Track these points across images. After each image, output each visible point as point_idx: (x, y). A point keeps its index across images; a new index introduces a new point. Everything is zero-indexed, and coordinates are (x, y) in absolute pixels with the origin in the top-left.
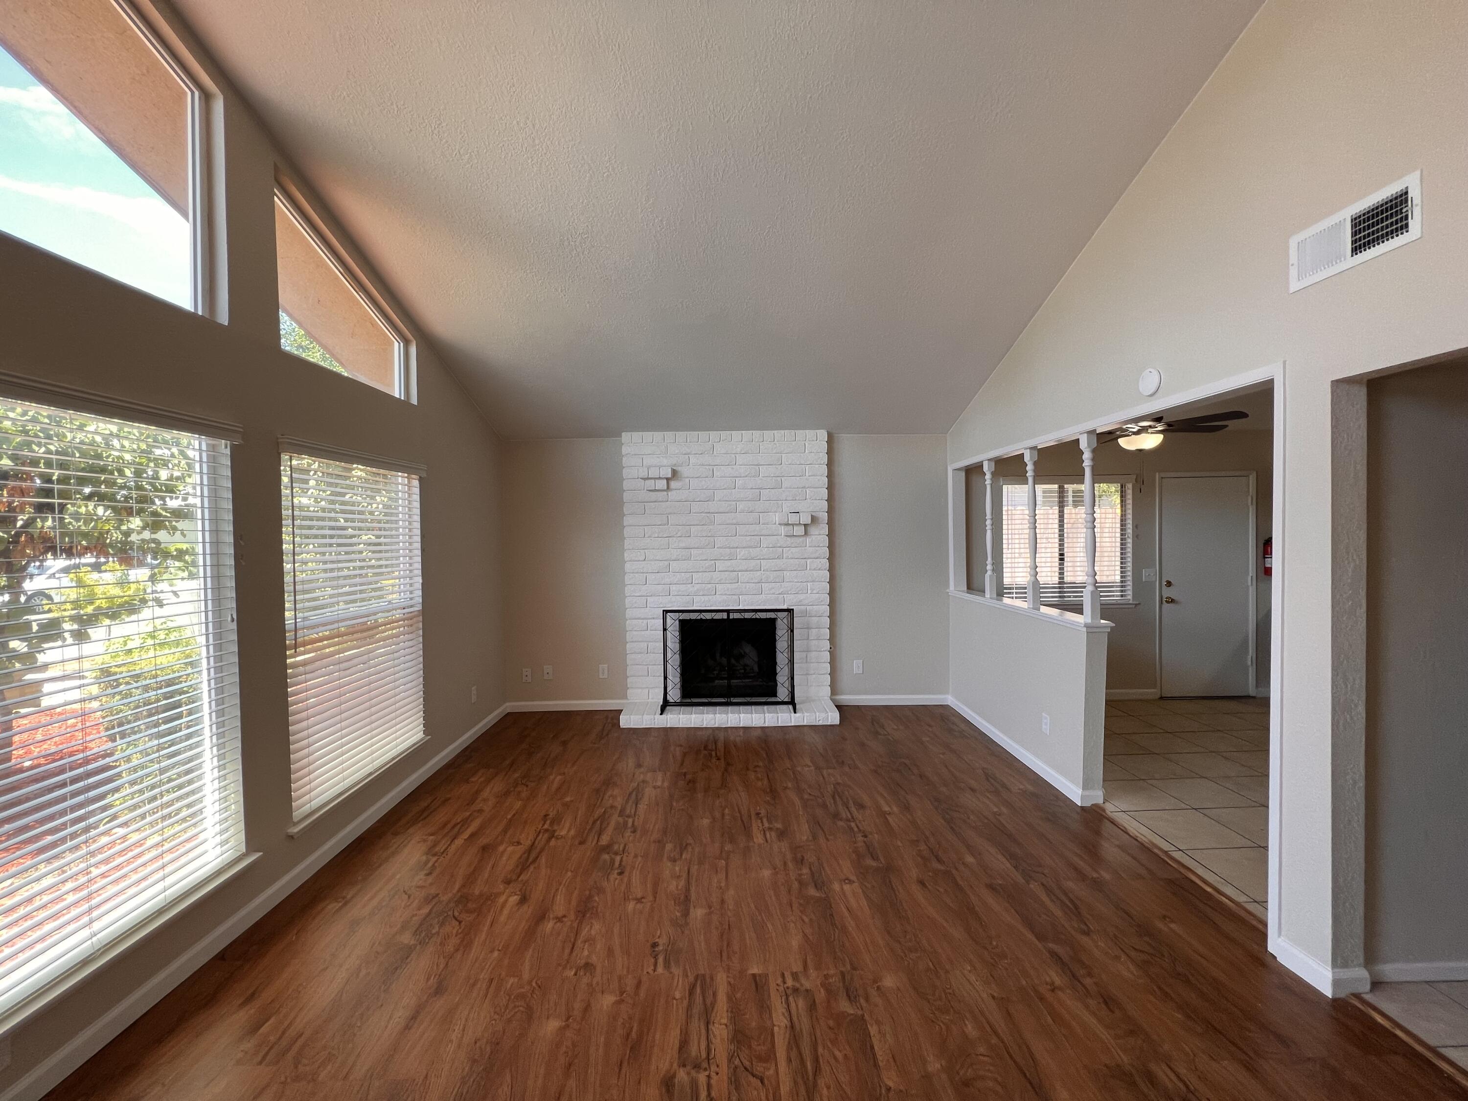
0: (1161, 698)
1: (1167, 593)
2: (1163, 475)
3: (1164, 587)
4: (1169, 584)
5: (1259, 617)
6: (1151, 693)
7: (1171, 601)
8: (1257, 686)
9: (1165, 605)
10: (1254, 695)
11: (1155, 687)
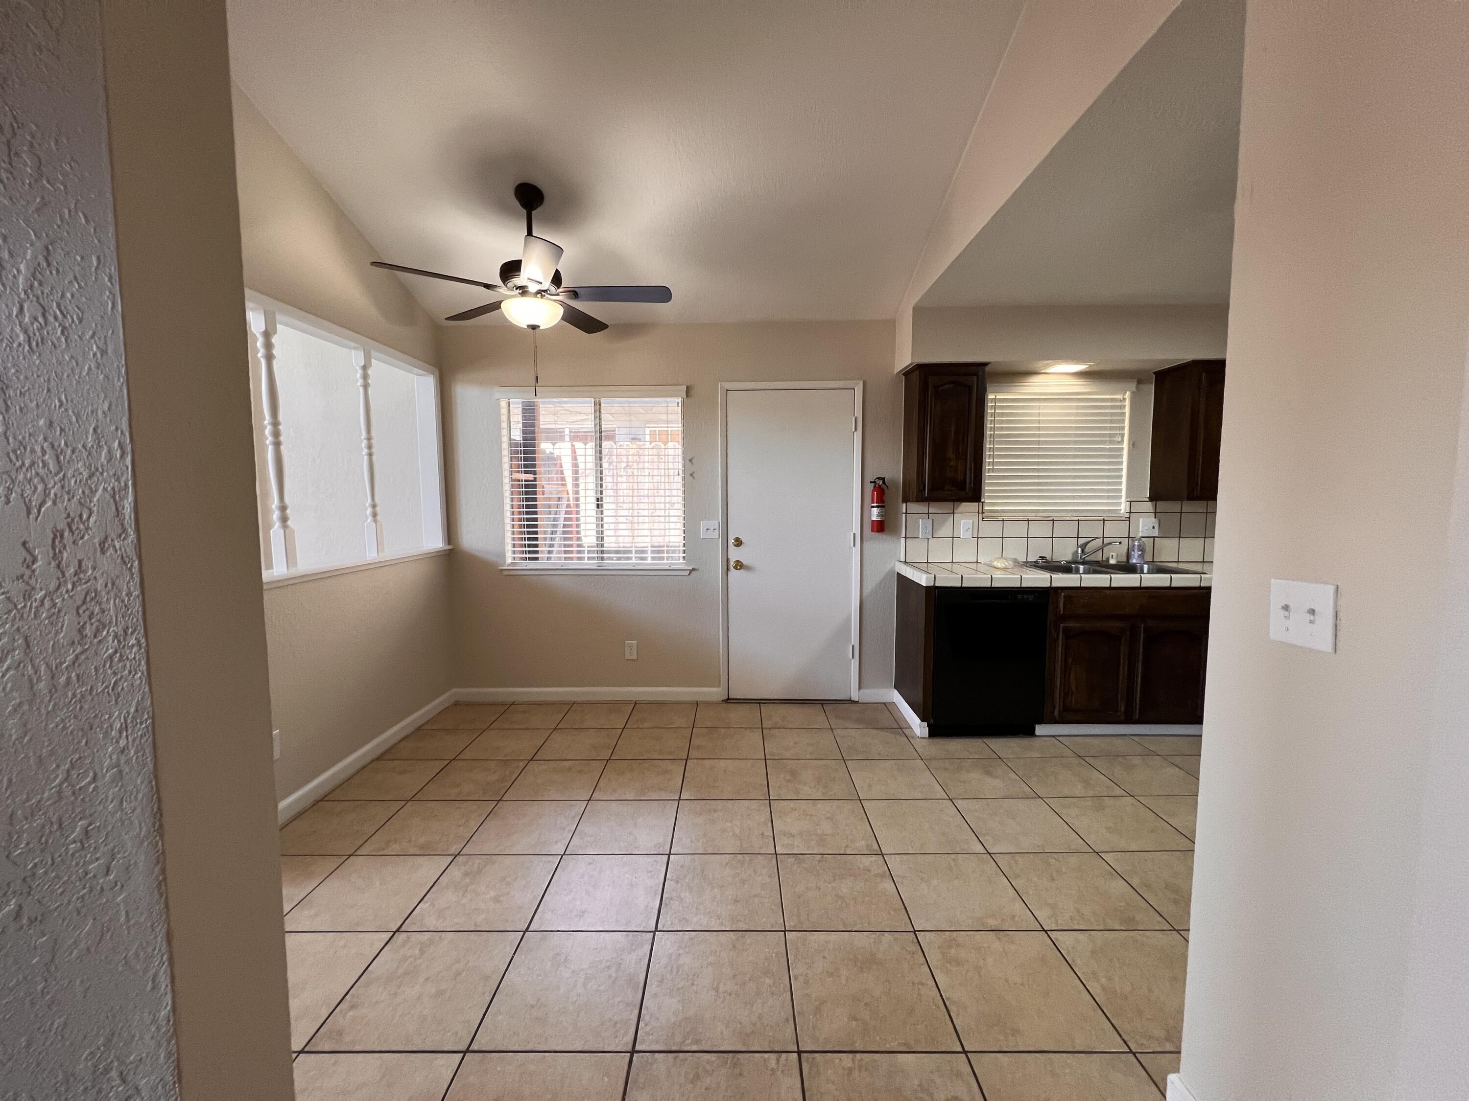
0: (728, 700)
1: (735, 554)
2: (728, 385)
3: (731, 547)
4: (738, 543)
5: (866, 591)
6: (714, 693)
7: (739, 565)
8: (860, 688)
9: (733, 573)
10: (857, 699)
11: (719, 686)
